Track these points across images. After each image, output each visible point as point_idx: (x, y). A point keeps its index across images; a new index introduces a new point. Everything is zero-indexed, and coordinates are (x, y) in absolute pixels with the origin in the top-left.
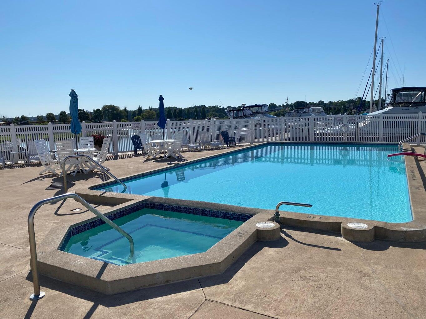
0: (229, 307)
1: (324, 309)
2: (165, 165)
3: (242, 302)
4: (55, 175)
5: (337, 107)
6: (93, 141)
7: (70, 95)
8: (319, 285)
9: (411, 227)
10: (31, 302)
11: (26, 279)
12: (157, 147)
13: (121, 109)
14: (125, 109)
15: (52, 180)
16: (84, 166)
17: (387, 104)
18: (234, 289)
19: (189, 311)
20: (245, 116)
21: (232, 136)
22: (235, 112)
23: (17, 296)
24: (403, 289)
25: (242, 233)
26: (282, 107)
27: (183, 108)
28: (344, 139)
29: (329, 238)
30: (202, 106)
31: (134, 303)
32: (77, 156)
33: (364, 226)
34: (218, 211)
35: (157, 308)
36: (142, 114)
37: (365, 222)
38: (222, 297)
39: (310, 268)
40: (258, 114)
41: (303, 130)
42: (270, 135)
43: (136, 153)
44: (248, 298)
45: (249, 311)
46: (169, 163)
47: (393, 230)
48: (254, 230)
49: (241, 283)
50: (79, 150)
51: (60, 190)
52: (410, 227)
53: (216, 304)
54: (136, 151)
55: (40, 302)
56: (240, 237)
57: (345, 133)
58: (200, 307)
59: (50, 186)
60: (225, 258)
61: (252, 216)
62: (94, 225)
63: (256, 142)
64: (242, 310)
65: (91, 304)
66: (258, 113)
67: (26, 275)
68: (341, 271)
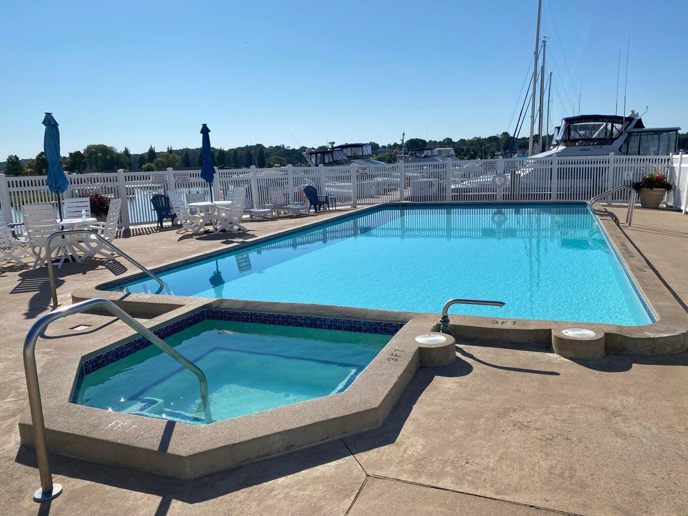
0: (411, 486)
1: (571, 477)
2: (218, 245)
3: (431, 475)
4: (22, 268)
5: (471, 148)
6: (89, 205)
7: (44, 123)
8: (547, 436)
9: (660, 332)
10: (37, 506)
11: (15, 461)
12: (199, 215)
13: (118, 152)
14: (126, 151)
15: (20, 275)
16: (76, 249)
17: (557, 141)
18: (410, 452)
19: (344, 499)
20: (336, 163)
21: (321, 195)
22: (319, 155)
23: (8, 496)
24: (680, 433)
25: (396, 355)
26: (387, 148)
27: (226, 149)
28: (498, 197)
29: (534, 356)
30: (259, 145)
31: (239, 492)
32: (62, 232)
33: (588, 334)
34: (340, 320)
35: (284, 498)
36: (155, 160)
37: (588, 326)
38: (392, 468)
39: (524, 408)
40: (357, 159)
41: (431, 185)
42: (379, 193)
43: (162, 225)
44: (438, 467)
45: (447, 490)
46: (225, 240)
47: (635, 337)
48: (415, 349)
49: (417, 442)
50: (66, 221)
51: (38, 292)
52: (658, 332)
53: (387, 482)
54: (160, 221)
55: (55, 504)
56: (395, 361)
57: (500, 187)
58: (361, 489)
59: (17, 287)
60: (382, 399)
61: (401, 326)
62: (123, 353)
63: (361, 204)
64: (436, 490)
65: (157, 500)
66: (356, 157)
67: (14, 454)
68: (575, 410)
